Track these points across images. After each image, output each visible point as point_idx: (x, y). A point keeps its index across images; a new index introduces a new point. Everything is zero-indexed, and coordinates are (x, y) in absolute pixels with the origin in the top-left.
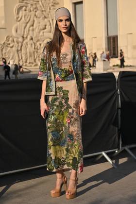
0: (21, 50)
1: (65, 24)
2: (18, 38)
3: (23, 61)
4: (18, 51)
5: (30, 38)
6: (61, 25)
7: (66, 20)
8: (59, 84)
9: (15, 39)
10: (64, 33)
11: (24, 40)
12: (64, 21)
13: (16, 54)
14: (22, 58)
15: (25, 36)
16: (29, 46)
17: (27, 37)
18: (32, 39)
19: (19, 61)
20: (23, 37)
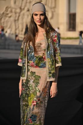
0: (18, 19)
1: (39, 18)
2: (16, 9)
3: (19, 30)
4: (15, 21)
5: (27, 9)
6: (37, 18)
7: (41, 15)
8: (33, 69)
9: (13, 10)
10: (39, 25)
11: (21, 11)
12: (39, 16)
13: (13, 24)
14: (18, 27)
15: (23, 8)
16: (26, 17)
17: (24, 9)
18: (28, 10)
19: (16, 29)
20: (21, 8)
